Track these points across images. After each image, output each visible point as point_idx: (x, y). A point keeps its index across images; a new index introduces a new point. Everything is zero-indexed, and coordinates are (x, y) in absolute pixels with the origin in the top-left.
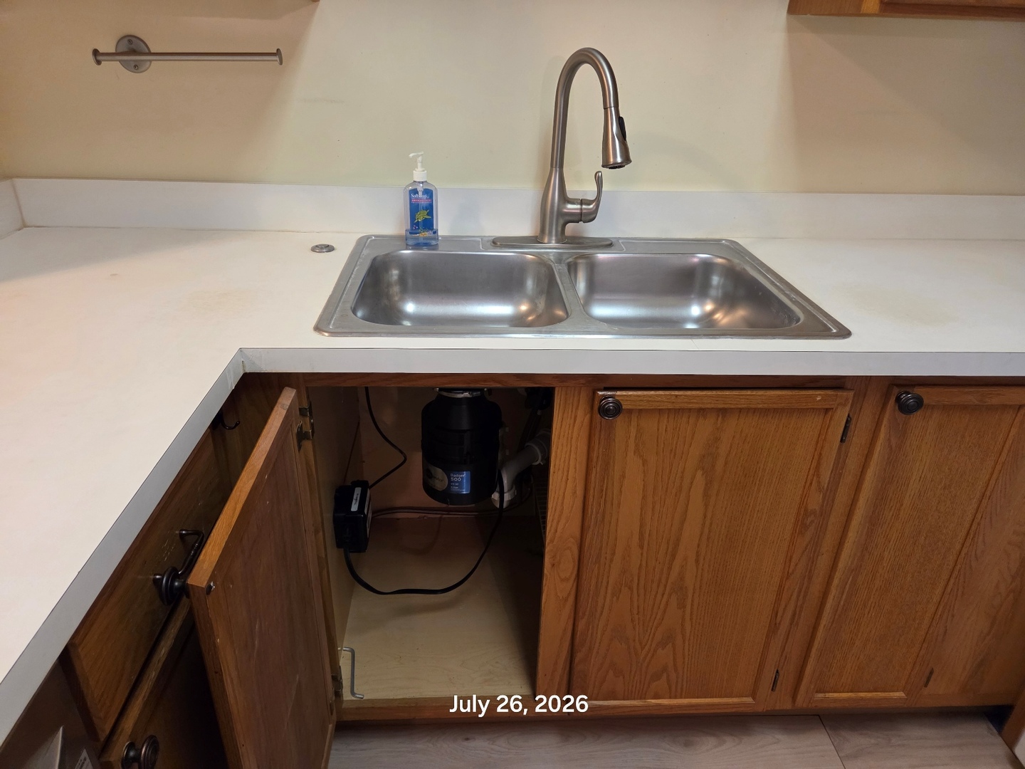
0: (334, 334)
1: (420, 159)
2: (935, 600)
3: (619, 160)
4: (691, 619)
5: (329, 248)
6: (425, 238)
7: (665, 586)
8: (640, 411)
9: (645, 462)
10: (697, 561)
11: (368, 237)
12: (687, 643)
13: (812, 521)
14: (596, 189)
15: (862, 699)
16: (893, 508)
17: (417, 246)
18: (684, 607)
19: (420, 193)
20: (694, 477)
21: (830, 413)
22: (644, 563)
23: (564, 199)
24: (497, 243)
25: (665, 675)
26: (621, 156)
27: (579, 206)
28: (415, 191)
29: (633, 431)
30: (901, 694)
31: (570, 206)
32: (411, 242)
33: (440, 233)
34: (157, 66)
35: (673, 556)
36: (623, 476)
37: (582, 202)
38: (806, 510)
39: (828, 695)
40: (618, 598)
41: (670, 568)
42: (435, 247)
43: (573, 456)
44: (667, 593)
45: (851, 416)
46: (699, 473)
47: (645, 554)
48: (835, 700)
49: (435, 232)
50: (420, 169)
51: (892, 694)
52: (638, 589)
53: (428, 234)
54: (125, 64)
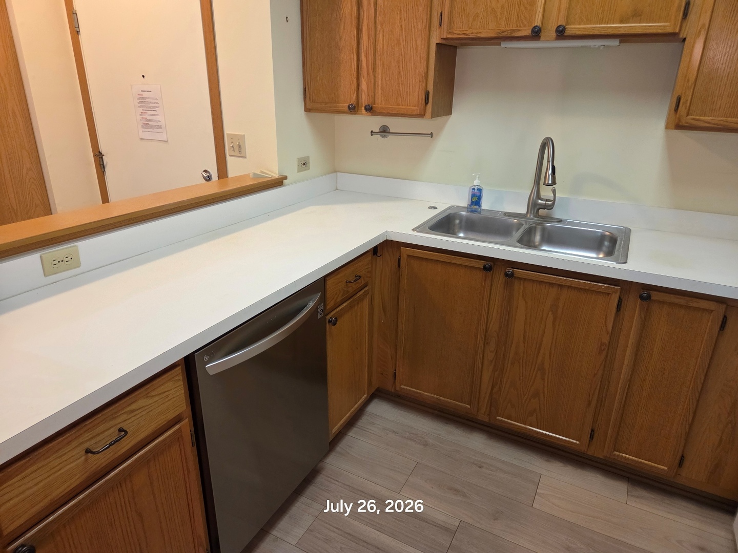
0: (418, 232)
1: (477, 176)
2: (679, 412)
3: (550, 182)
4: (548, 386)
5: (435, 208)
6: (475, 209)
7: (535, 366)
8: (525, 279)
9: (526, 303)
10: (550, 356)
11: (454, 206)
12: (546, 398)
13: (605, 349)
14: (552, 195)
15: (641, 463)
16: (648, 353)
17: (472, 211)
18: (544, 379)
19: (476, 190)
20: (548, 315)
21: (610, 295)
22: (526, 351)
23: (539, 197)
24: (506, 214)
25: (535, 414)
26: (551, 181)
27: (545, 202)
28: (474, 189)
29: (522, 287)
30: (666, 468)
31: (540, 201)
32: (469, 210)
33: (482, 208)
34: (390, 137)
35: (539, 352)
36: (517, 307)
37: (547, 200)
38: (601, 342)
39: (621, 454)
40: (513, 366)
41: (537, 357)
42: (480, 213)
43: (498, 294)
44: (536, 369)
45: (622, 297)
46: (550, 313)
47: (526, 346)
48: (625, 458)
49: (480, 207)
50: (477, 180)
51: (659, 466)
52: (522, 363)
53: (476, 207)
54: (381, 136)
